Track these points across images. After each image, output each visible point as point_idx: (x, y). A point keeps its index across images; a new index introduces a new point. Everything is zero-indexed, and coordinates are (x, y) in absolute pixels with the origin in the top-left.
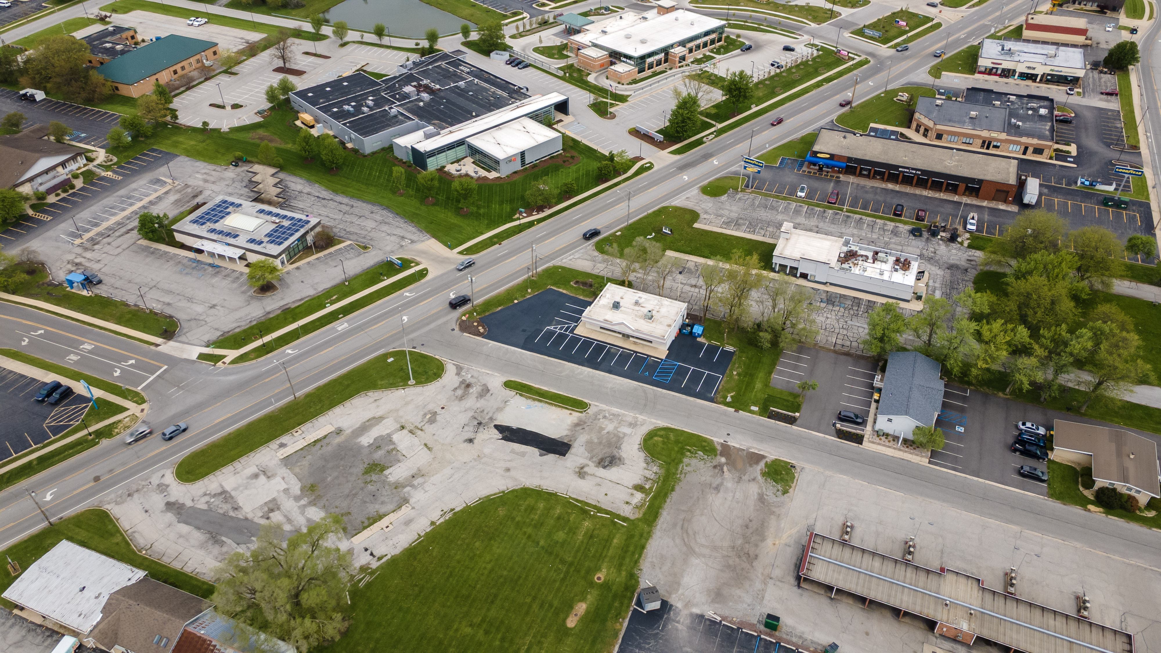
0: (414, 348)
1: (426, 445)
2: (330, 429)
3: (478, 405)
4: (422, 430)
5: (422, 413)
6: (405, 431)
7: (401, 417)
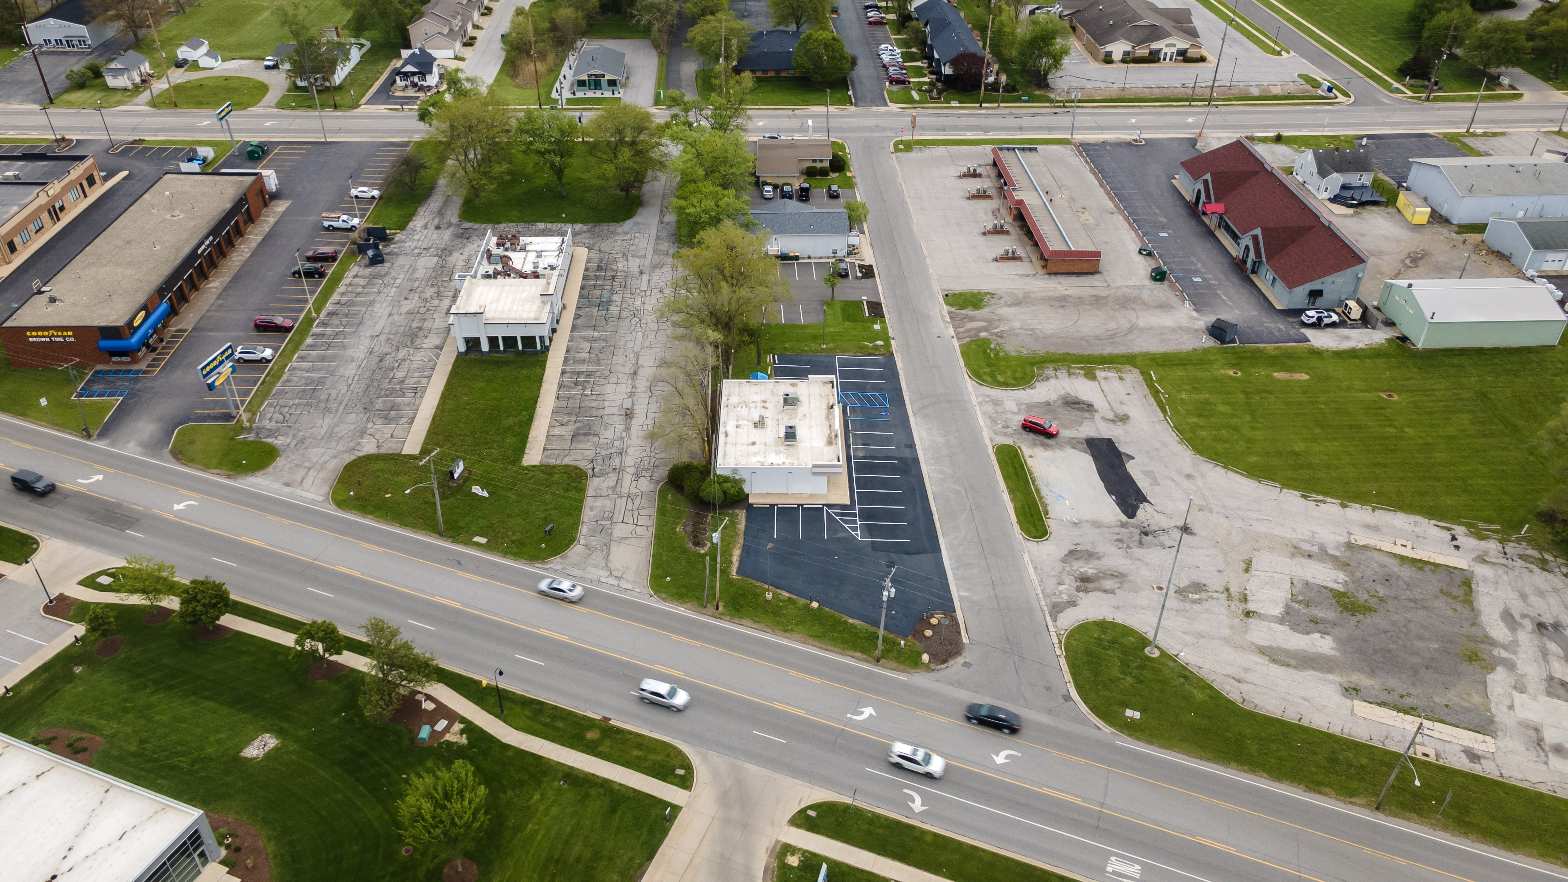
0: (1068, 698)
1: (1247, 570)
2: (1361, 708)
3: (1113, 549)
4: (1227, 590)
5: (1196, 607)
6: (1251, 606)
7: (1232, 627)
